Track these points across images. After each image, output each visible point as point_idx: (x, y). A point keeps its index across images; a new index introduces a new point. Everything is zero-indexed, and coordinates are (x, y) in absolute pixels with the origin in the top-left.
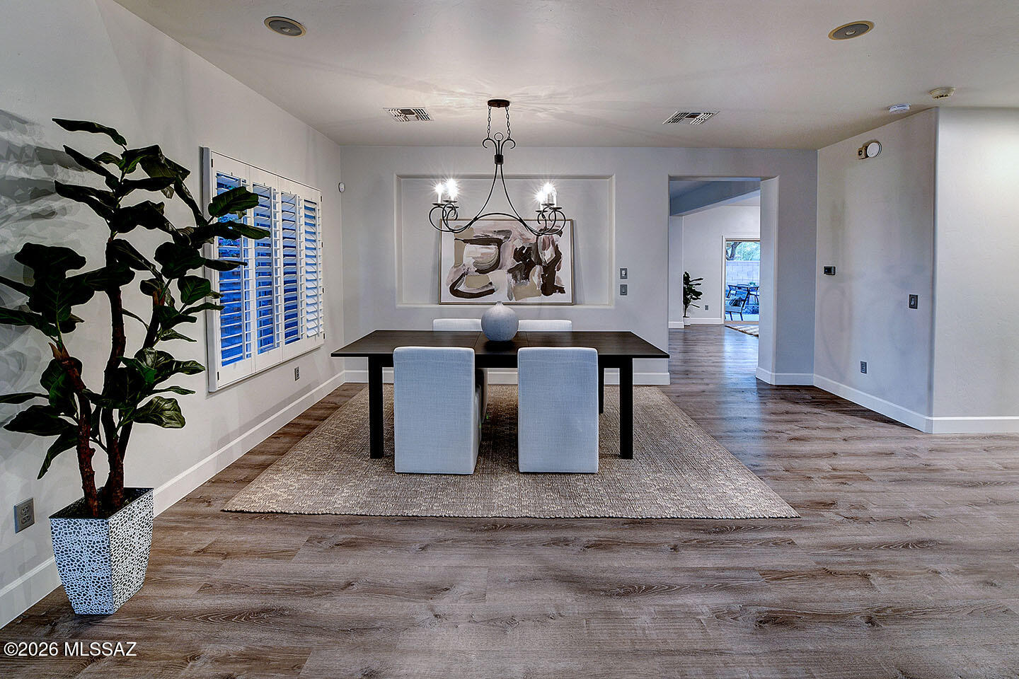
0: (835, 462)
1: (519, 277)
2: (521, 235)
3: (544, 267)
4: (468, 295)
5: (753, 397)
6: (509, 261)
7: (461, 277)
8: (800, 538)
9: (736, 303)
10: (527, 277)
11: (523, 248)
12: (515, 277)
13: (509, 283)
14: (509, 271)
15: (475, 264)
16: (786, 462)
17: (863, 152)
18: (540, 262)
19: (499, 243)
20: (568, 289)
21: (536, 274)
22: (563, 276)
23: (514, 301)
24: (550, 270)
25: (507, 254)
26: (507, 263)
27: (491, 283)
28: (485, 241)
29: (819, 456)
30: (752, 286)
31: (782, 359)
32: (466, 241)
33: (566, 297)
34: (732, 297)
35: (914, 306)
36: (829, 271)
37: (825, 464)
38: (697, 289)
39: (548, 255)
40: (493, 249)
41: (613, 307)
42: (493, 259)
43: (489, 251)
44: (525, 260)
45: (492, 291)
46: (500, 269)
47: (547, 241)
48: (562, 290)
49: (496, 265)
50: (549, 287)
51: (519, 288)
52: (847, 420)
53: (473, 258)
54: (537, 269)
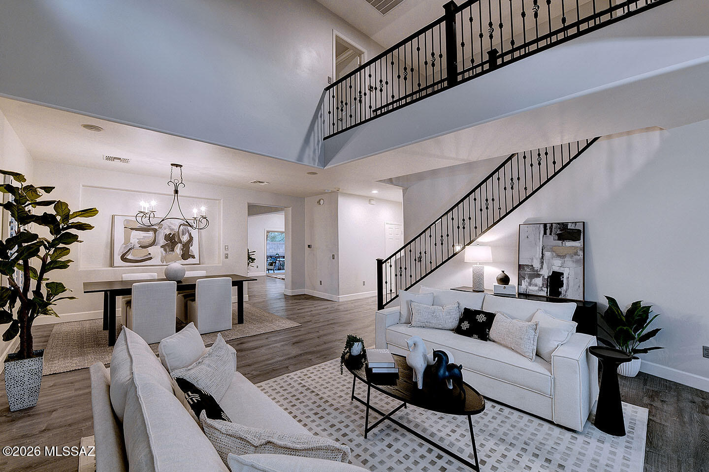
0: (312, 313)
1: (168, 250)
2: (169, 227)
3: (183, 244)
4: (134, 261)
5: (283, 300)
6: (162, 241)
7: (129, 250)
8: (302, 329)
9: (271, 264)
10: (173, 250)
11: (170, 234)
12: (165, 250)
13: (162, 253)
14: (161, 247)
15: (139, 243)
16: (297, 315)
17: (319, 202)
18: (180, 242)
19: (155, 231)
20: (197, 256)
21: (178, 249)
22: (194, 249)
23: (165, 264)
24: (187, 246)
25: (160, 237)
26: (161, 242)
27: (150, 254)
28: (146, 229)
29: (307, 312)
30: (277, 255)
31: (294, 285)
32: (132, 229)
33: (196, 261)
34: (269, 261)
35: (334, 258)
36: (309, 246)
37: (309, 313)
38: (253, 257)
39: (185, 238)
40: (151, 234)
41: (221, 265)
42: (151, 240)
43: (149, 235)
44: (172, 241)
45: (151, 258)
46: (156, 245)
47: (185, 231)
48: (193, 257)
49: (153, 243)
50: (186, 255)
51: (168, 256)
52: (316, 302)
53: (138, 239)
54: (179, 245)
